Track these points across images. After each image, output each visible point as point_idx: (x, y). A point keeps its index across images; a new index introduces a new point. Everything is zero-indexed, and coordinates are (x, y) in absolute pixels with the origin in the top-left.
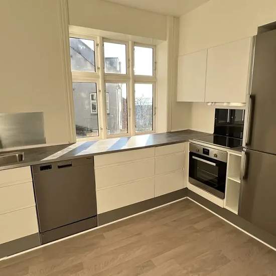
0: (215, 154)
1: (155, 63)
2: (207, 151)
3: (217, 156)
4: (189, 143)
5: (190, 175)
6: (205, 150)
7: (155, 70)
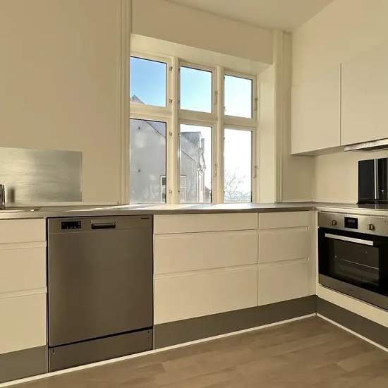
0: (370, 225)
1: (255, 100)
2: (354, 221)
3: (374, 228)
4: (317, 212)
5: (321, 272)
6: (350, 221)
7: (256, 109)
